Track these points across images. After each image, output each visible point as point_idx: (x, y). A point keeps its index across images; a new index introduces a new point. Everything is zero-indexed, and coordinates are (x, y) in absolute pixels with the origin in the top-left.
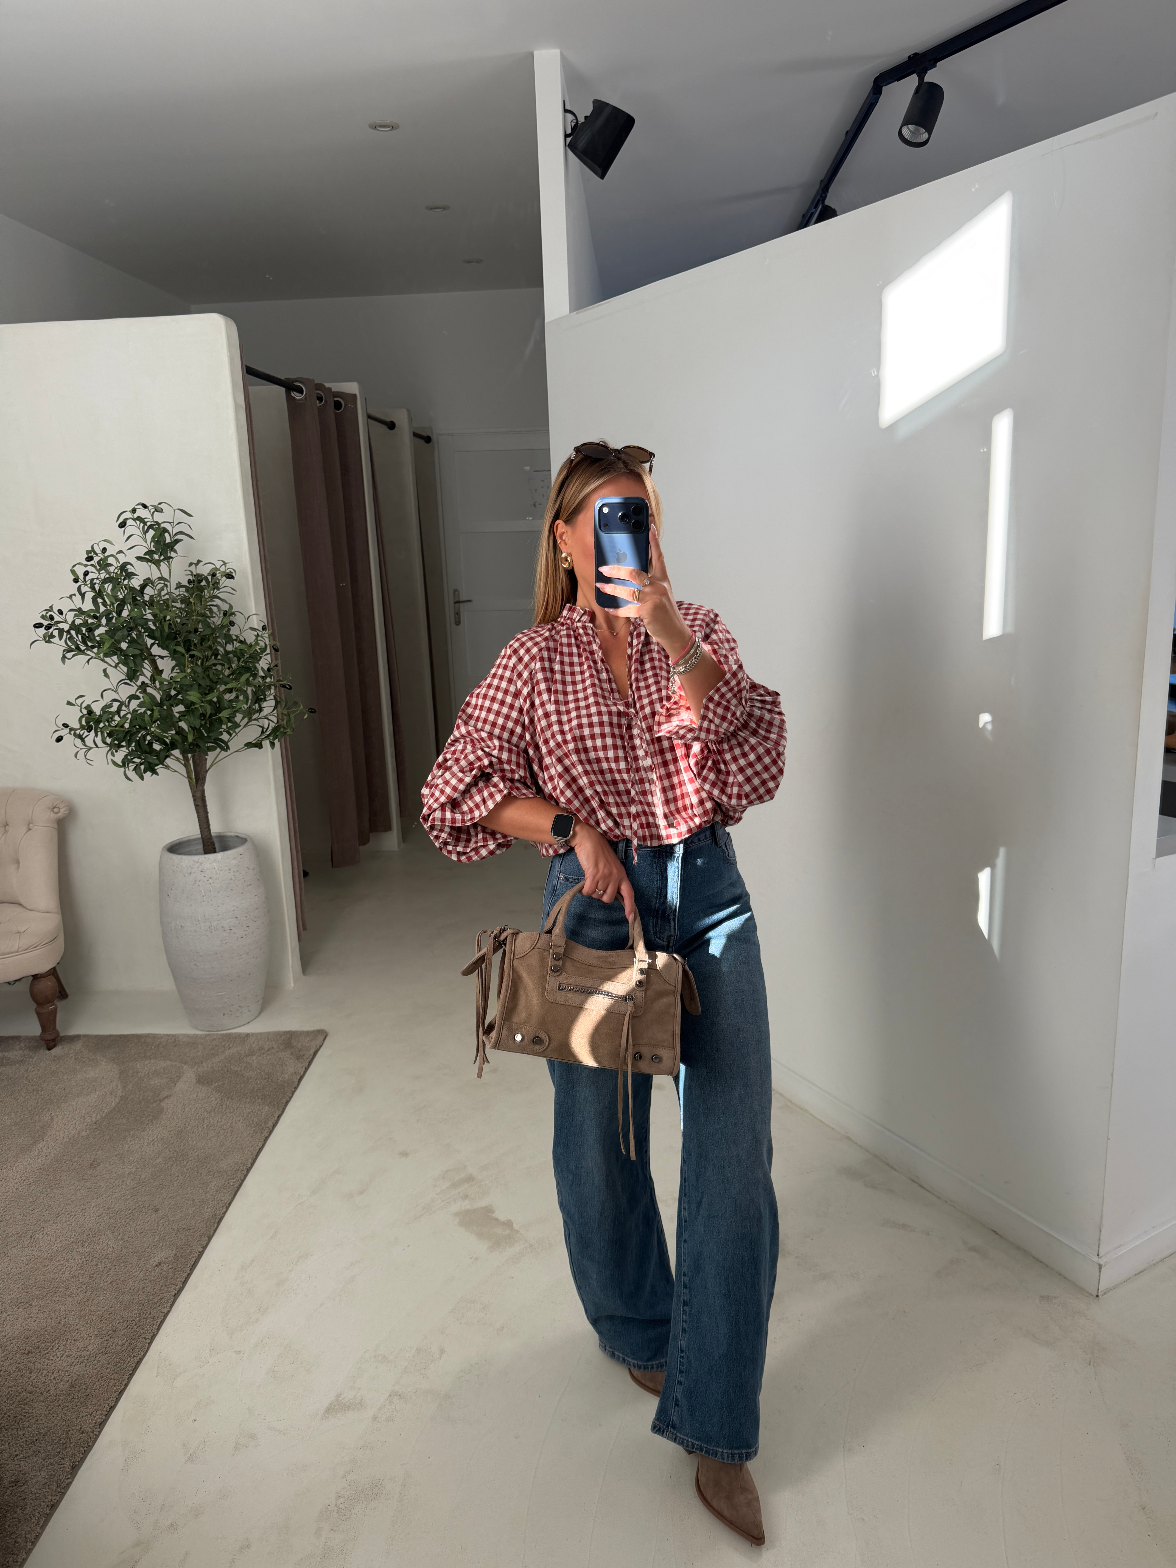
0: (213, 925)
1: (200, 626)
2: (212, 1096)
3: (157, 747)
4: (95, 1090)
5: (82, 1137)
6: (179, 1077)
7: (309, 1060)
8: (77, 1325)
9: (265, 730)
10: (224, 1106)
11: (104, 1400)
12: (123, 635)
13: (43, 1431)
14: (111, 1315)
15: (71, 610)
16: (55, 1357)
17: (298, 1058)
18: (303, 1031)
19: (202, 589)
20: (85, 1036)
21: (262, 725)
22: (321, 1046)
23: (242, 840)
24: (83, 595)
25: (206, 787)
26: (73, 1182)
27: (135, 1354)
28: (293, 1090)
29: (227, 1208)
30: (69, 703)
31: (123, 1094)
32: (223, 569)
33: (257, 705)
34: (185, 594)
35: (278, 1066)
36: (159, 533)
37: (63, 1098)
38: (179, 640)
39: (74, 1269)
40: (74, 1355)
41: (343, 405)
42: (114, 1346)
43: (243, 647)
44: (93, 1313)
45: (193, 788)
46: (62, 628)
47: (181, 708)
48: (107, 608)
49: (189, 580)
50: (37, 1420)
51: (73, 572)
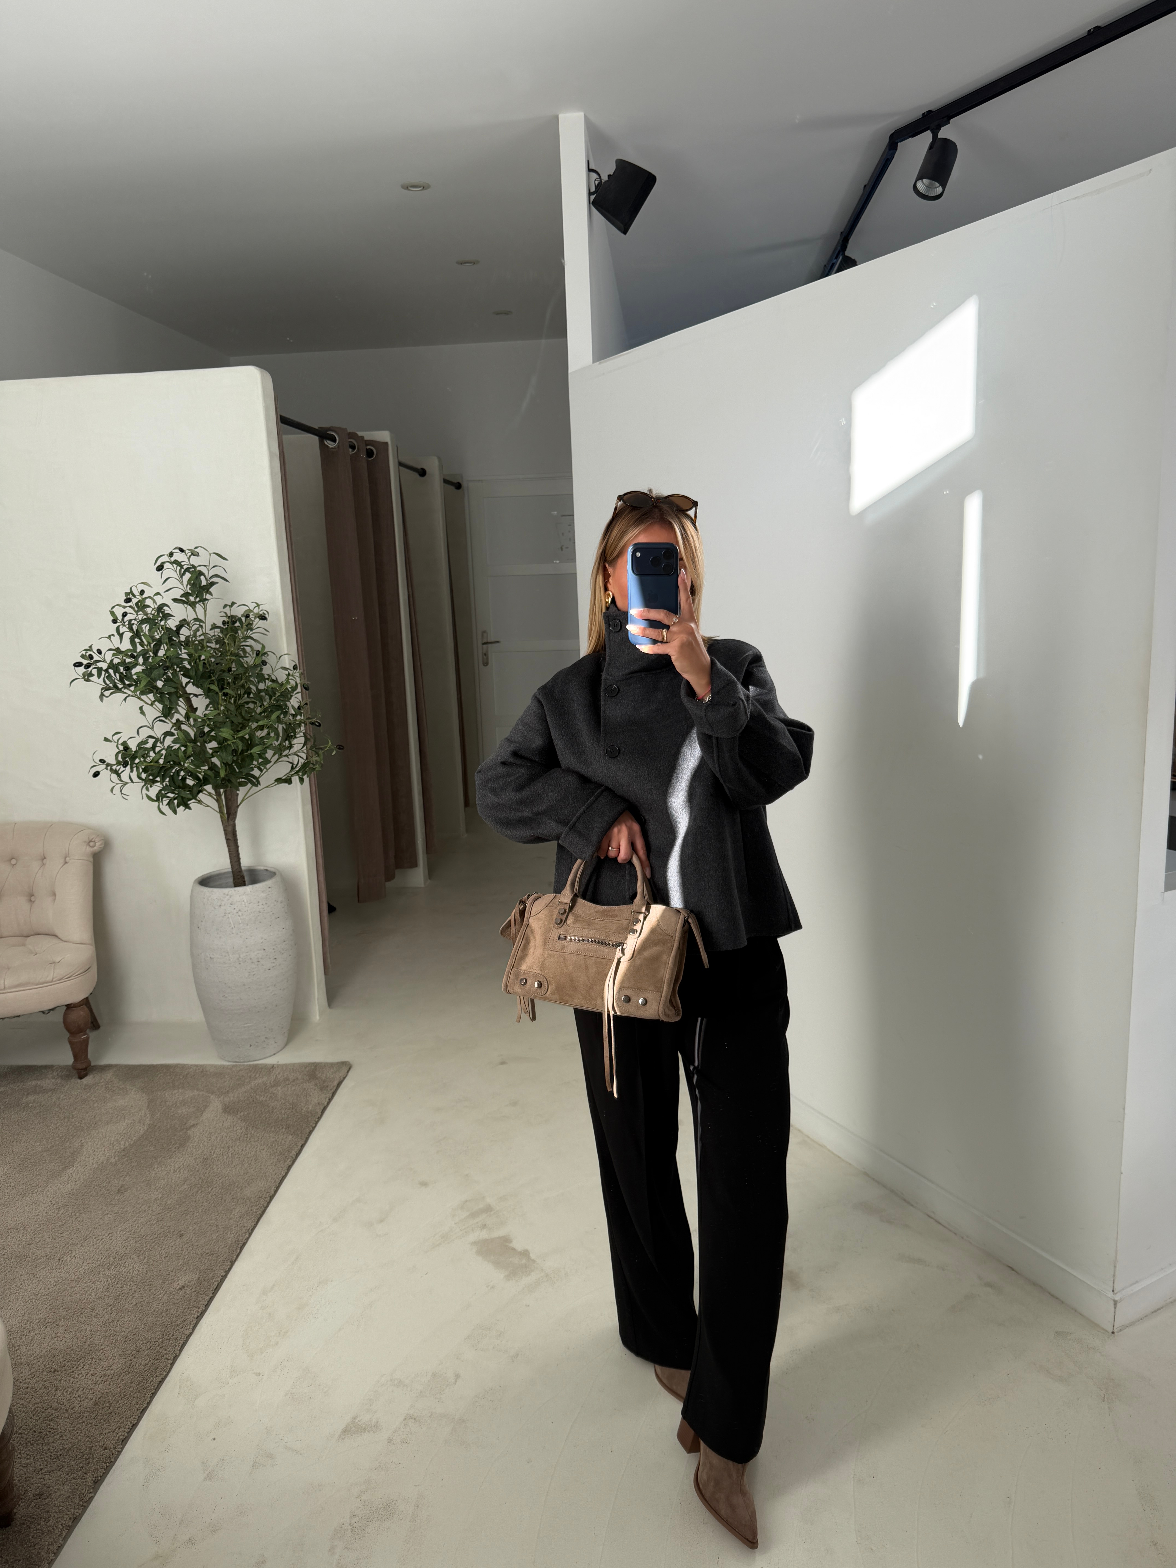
0: (242, 956)
1: (234, 665)
2: (237, 1125)
3: (190, 782)
4: (124, 1118)
5: (111, 1163)
6: (206, 1106)
7: (333, 1091)
8: (102, 1345)
9: (294, 766)
10: (249, 1135)
11: (126, 1418)
12: (159, 674)
13: (67, 1446)
14: (135, 1336)
15: (110, 650)
16: (80, 1376)
17: (322, 1089)
18: (327, 1063)
19: (235, 630)
20: (116, 1066)
21: (292, 762)
22: (344, 1078)
23: (271, 874)
24: (121, 635)
25: (237, 822)
26: (101, 1207)
27: (158, 1374)
28: (317, 1120)
29: (250, 1234)
30: (106, 740)
31: (151, 1122)
32: (256, 610)
33: (287, 742)
34: (220, 634)
35: (302, 1097)
36: (195, 577)
37: (93, 1125)
38: (213, 678)
39: (99, 1291)
40: (98, 1373)
41: (375, 452)
42: (137, 1365)
43: (274, 685)
44: (118, 1334)
45: (224, 822)
46: (100, 666)
47: (214, 744)
48: (143, 647)
49: (224, 621)
50: (62, 1436)
51: (112, 613)
